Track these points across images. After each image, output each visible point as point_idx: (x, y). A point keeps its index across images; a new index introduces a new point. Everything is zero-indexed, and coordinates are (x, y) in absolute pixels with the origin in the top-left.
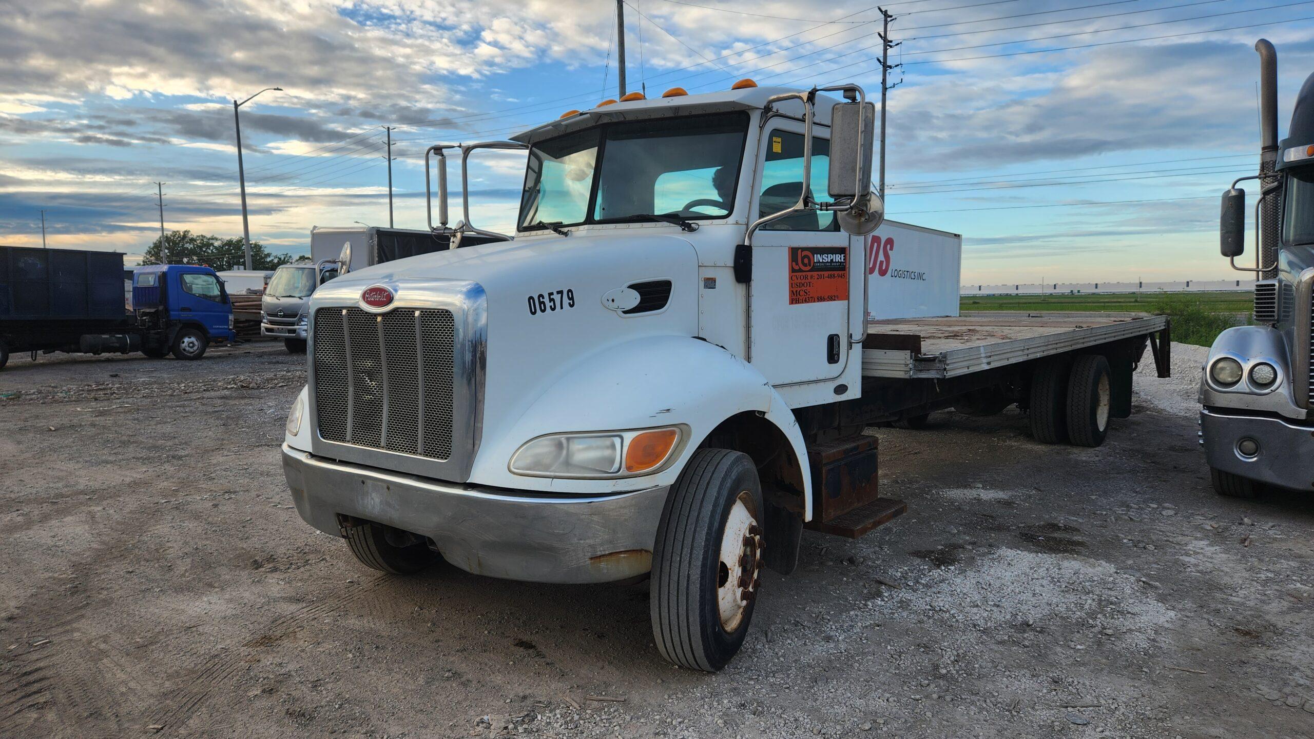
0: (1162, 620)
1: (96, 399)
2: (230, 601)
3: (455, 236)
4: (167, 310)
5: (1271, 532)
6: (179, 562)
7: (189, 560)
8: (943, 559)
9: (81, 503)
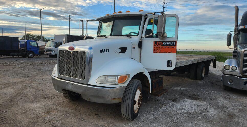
0: (215, 113)
1: (13, 65)
2: (41, 104)
3: (85, 37)
4: (27, 48)
5: (235, 97)
6: (30, 97)
7: (32, 97)
8: (174, 100)
9: (11, 85)
